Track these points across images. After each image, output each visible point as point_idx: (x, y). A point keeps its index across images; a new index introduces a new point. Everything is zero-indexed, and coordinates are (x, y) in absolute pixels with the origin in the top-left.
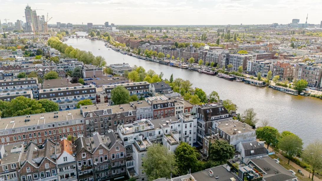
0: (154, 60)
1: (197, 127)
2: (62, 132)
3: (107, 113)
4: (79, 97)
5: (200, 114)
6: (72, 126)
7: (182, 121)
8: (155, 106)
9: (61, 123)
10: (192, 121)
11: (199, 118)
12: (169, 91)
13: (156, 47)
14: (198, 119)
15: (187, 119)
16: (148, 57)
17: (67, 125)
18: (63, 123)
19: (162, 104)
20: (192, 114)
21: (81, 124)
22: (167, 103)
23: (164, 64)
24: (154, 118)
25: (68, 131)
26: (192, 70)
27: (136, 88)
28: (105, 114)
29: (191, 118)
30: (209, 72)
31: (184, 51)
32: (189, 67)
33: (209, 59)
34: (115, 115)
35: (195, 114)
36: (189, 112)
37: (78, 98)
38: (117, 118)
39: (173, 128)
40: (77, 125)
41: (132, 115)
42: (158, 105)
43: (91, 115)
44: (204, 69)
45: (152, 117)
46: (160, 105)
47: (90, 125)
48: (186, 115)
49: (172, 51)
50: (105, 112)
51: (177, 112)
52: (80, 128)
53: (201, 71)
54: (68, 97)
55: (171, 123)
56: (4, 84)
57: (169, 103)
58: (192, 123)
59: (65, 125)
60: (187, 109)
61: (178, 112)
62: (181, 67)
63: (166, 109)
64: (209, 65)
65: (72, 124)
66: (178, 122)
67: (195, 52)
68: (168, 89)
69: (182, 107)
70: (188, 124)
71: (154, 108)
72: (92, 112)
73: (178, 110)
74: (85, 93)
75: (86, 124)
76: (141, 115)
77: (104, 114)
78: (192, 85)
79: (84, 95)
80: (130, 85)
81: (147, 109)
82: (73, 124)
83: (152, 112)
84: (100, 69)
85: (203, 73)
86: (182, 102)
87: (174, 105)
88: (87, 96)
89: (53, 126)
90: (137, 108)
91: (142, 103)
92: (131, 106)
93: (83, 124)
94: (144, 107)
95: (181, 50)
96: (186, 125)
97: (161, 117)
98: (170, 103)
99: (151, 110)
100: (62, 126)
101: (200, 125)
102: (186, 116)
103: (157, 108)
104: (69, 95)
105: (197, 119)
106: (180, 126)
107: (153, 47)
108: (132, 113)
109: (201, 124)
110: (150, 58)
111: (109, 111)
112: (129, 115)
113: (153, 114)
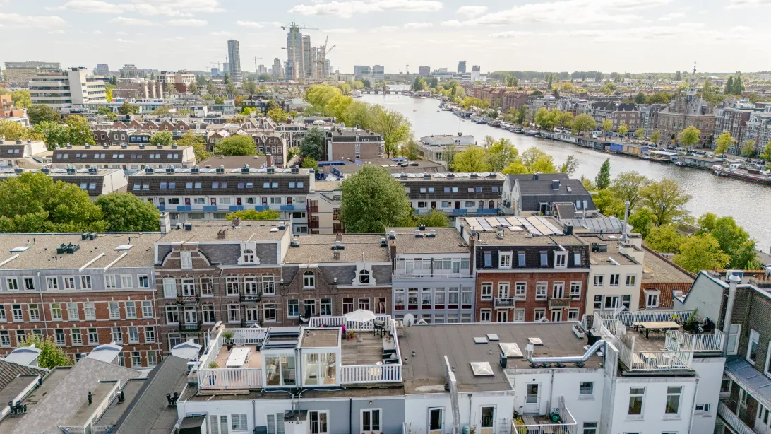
0: (562, 138)
1: (719, 415)
2: (65, 317)
3: (257, 260)
4: (251, 201)
5: (745, 335)
6: (107, 295)
7: (612, 366)
8: (484, 256)
9: (60, 279)
10: (689, 374)
11: (740, 357)
12: (582, 208)
13: (573, 103)
14: (732, 361)
15: (648, 355)
16: (545, 129)
17: (83, 290)
18: (69, 277)
19: (522, 248)
20: (691, 326)
21: (141, 295)
22: (551, 250)
23: (590, 148)
24: (477, 311)
25: (90, 316)
26: (688, 165)
27: (455, 190)
28: (249, 263)
29: (679, 351)
30: (757, 173)
31: (665, 112)
32: (676, 157)
33: (755, 135)
34: (293, 275)
35: (709, 327)
36: (671, 306)
37: (249, 204)
38: (299, 288)
39: (543, 394)
40: (124, 295)
41: (373, 282)
42: (501, 254)
43: (186, 260)
44: (738, 165)
45: (469, 307)
46: (510, 253)
47: (180, 302)
48: (648, 325)
49: (624, 111)
50: (249, 255)
51: (598, 298)
52: (139, 310)
53: (723, 171)
54: (218, 198)
55: (534, 366)
56: (100, 156)
57: (558, 249)
58: (687, 385)
59: (74, 290)
60: (658, 293)
61: (603, 302)
62: (649, 157)
63: (544, 276)
64: (754, 154)
65: (107, 289)
66: (579, 365)
67: (703, 113)
68: (578, 203)
69: (630, 280)
70: (656, 392)
71: (481, 264)
72: (189, 248)
73: (607, 290)
74: (272, 191)
75: (166, 296)
76: (416, 289)
77: (241, 261)
78: (686, 200)
79: (269, 197)
80: (433, 179)
81: (446, 264)
82: (111, 289)
83: (471, 283)
84: (374, 139)
85: (731, 176)
86: (630, 252)
87: (586, 264)
88: (279, 200)
89: (30, 284)
90: (399, 255)
91: (433, 236)
92: (384, 245)
93: (149, 295)
94: (436, 257)
95: (652, 110)
96: (633, 391)
97: (511, 312)
98: (565, 253)
99: (468, 270)
100: (66, 290)
101: (741, 402)
102: (646, 334)
103: (495, 265)
104: (220, 192)
105: (720, 364)
106: (597, 390)
107: (565, 103)
108: (371, 275)
109: (751, 401)
110: (549, 131)
111: (267, 251)
112: (356, 283)
113: (472, 291)
